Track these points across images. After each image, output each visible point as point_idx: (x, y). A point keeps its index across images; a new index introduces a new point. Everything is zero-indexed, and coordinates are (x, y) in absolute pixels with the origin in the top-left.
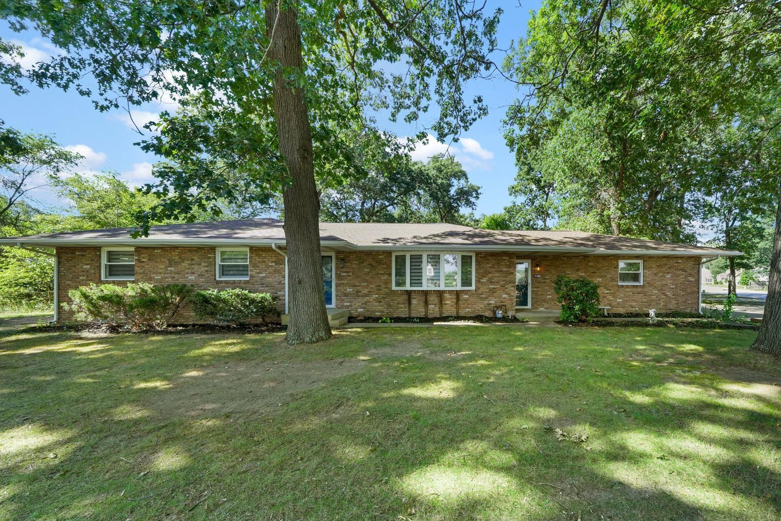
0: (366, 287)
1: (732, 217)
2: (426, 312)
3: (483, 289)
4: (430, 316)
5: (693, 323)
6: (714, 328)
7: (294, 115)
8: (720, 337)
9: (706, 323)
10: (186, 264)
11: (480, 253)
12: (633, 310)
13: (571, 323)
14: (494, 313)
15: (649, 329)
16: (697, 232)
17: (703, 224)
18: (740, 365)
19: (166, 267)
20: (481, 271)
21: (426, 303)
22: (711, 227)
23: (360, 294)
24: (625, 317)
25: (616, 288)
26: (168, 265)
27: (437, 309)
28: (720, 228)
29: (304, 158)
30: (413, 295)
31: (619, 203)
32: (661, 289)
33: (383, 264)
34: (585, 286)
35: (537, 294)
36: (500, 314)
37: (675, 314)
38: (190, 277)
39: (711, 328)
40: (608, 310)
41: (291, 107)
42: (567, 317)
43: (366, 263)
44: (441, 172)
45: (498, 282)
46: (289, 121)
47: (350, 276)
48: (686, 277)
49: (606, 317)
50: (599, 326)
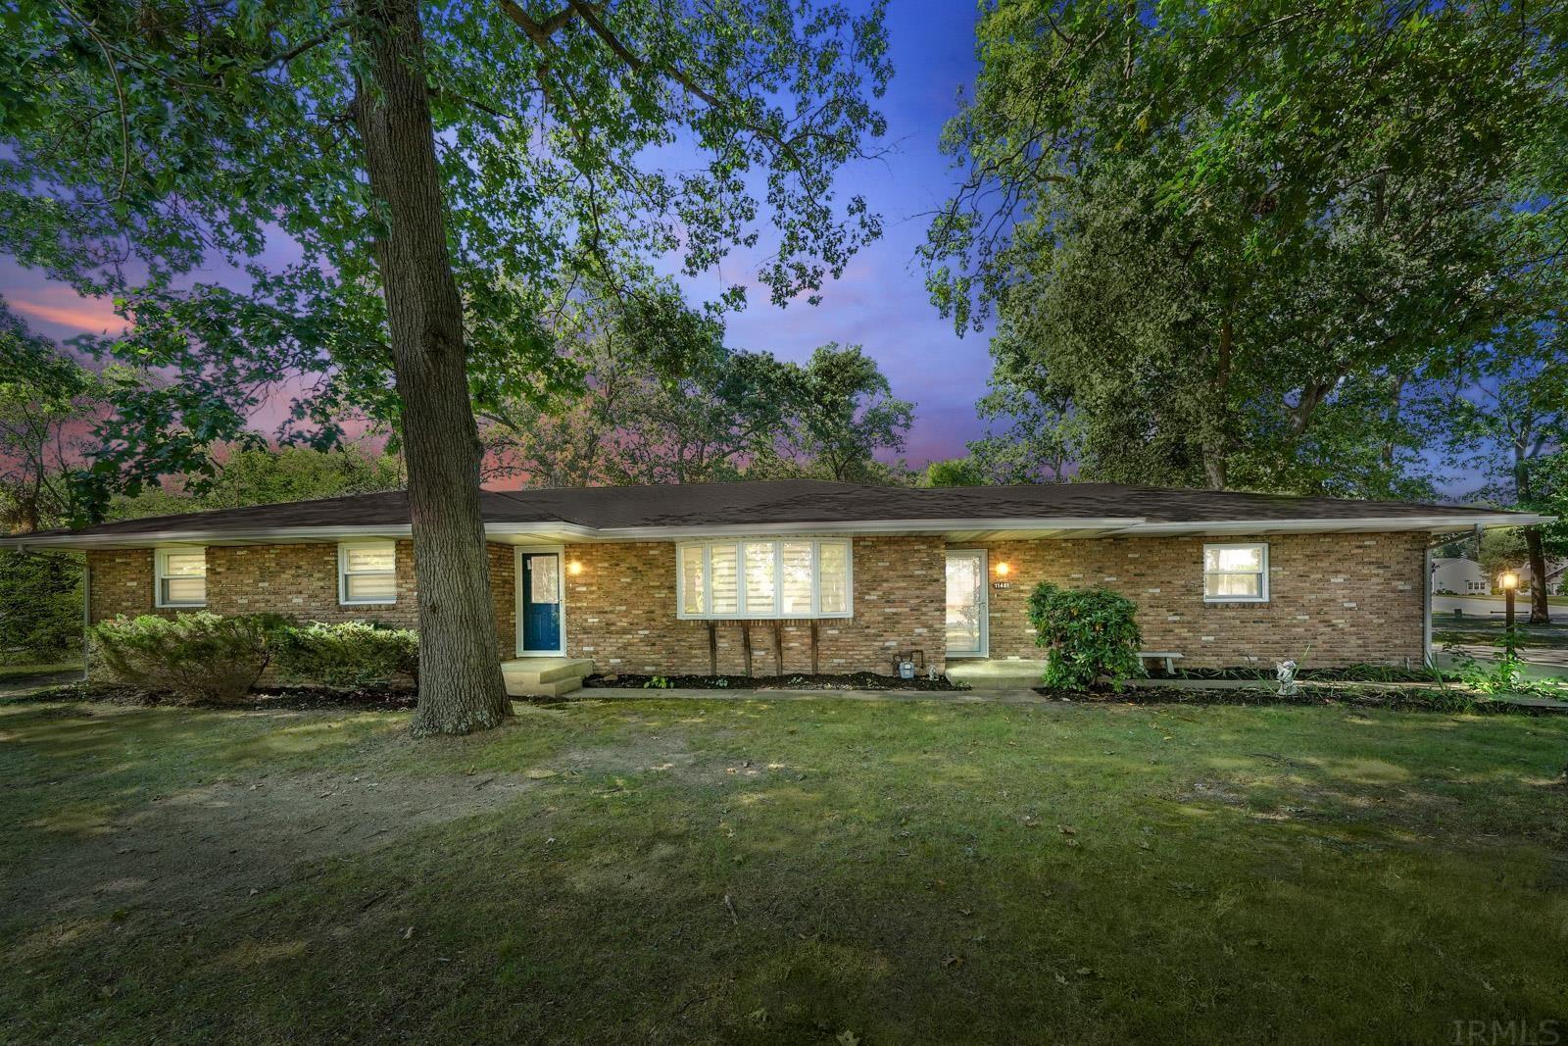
0: (626, 614)
1: (1533, 435)
2: (749, 664)
3: (870, 616)
4: (756, 675)
5: (1400, 697)
6: (1461, 709)
7: (413, 266)
8: (1470, 738)
9: (1439, 698)
10: (287, 576)
11: (864, 539)
12: (1243, 662)
13: (1070, 693)
14: (896, 667)
15: (1271, 710)
16: (1436, 474)
17: (1454, 456)
18: (1516, 830)
19: (256, 582)
20: (865, 577)
21: (747, 646)
22: (1473, 463)
23: (613, 628)
24: (1220, 677)
25: (1198, 610)
26: (258, 577)
27: (771, 659)
28: (1500, 463)
29: (436, 353)
30: (720, 630)
31: (1220, 418)
32: (1319, 611)
33: (658, 567)
34: (1103, 607)
35: (1000, 625)
36: (907, 670)
37: (1358, 672)
38: (295, 601)
39: (1451, 709)
40: (1175, 661)
41: (406, 250)
42: (1061, 679)
43: (623, 566)
44: (832, 378)
45: (903, 601)
46: (402, 278)
47: (592, 592)
48: (1387, 581)
49: (1171, 677)
50: (1138, 701)
